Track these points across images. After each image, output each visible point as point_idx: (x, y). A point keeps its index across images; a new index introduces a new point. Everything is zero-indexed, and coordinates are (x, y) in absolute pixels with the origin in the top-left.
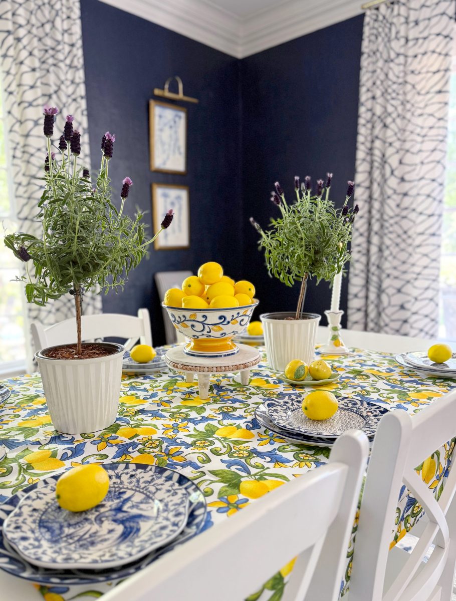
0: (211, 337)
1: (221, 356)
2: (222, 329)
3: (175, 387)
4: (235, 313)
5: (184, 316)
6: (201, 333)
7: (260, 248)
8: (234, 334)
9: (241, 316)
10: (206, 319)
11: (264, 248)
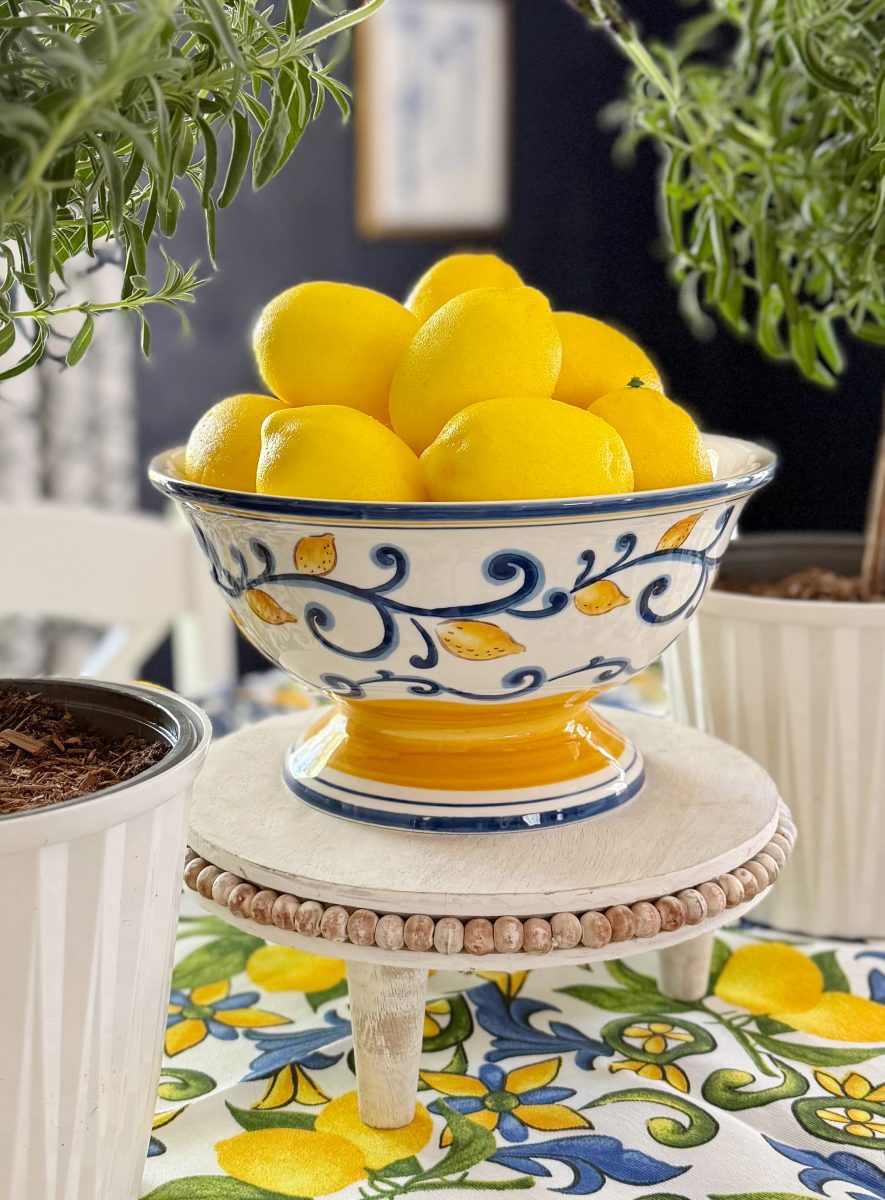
0: (445, 697)
1: (517, 823)
2: (512, 644)
3: (241, 984)
4: (602, 536)
5: (263, 552)
6: (370, 668)
7: (626, 146)
8: (604, 677)
9: (646, 558)
10: (401, 574)
11: (648, 150)
